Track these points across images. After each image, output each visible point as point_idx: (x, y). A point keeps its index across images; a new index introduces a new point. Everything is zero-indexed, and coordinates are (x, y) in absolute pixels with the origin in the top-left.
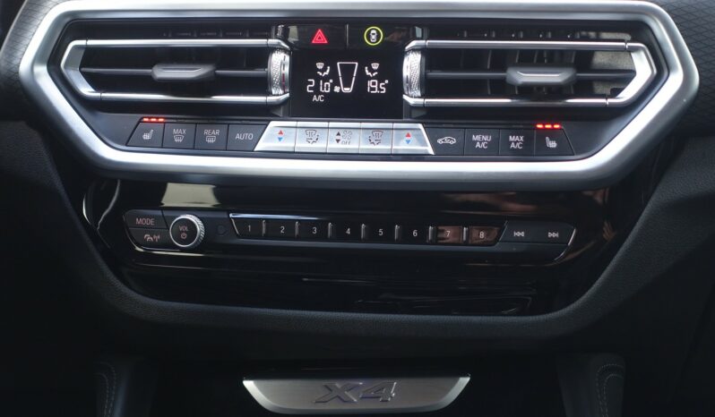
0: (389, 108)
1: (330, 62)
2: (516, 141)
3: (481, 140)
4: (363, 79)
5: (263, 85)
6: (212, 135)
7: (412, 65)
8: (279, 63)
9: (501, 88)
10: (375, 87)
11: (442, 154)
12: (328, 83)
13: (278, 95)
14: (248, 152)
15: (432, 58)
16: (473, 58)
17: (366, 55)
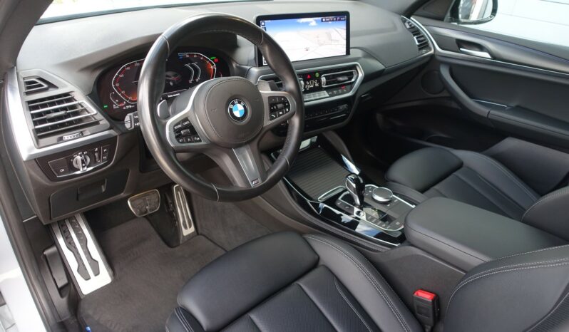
1: (309, 81)
2: (340, 91)
3: (335, 92)
4: (315, 84)
7: (323, 79)
8: (302, 83)
9: (336, 82)
12: (309, 86)
15: (326, 78)
16: (332, 77)
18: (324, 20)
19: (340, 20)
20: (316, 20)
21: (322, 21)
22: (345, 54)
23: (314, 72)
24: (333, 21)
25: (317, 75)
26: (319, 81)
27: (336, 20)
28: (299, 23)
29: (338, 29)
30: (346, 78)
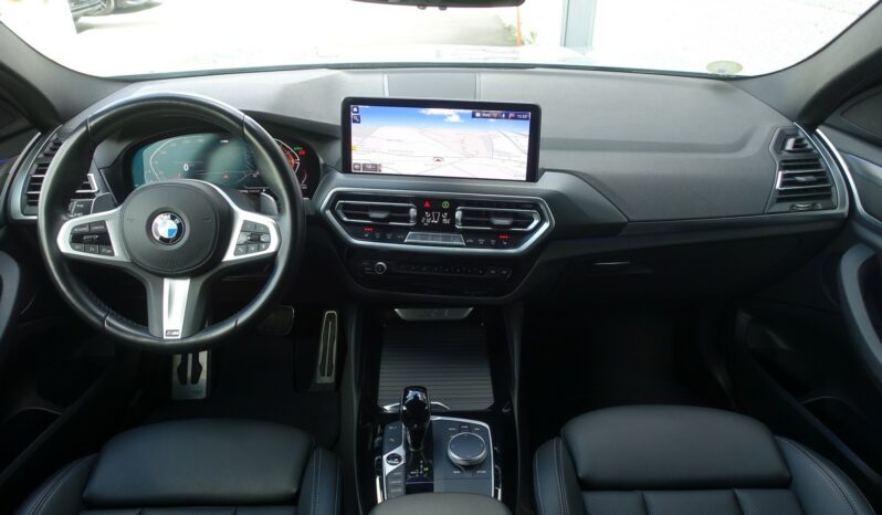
0: (450, 228)
1: (430, 212)
2: (493, 242)
3: (481, 241)
4: (441, 218)
5: (407, 219)
6: (389, 236)
7: (458, 215)
8: (413, 212)
9: (489, 224)
10: (446, 221)
11: (468, 245)
12: (429, 219)
13: (412, 224)
14: (402, 242)
15: (465, 213)
16: (478, 213)
17: (443, 211)
18: (478, 115)
19: (515, 118)
20: (461, 115)
21: (474, 116)
22: (524, 179)
23: (441, 200)
24: (498, 118)
25: (446, 205)
26: (451, 215)
27: (507, 117)
28: (424, 116)
29: (509, 134)
30: (506, 222)
